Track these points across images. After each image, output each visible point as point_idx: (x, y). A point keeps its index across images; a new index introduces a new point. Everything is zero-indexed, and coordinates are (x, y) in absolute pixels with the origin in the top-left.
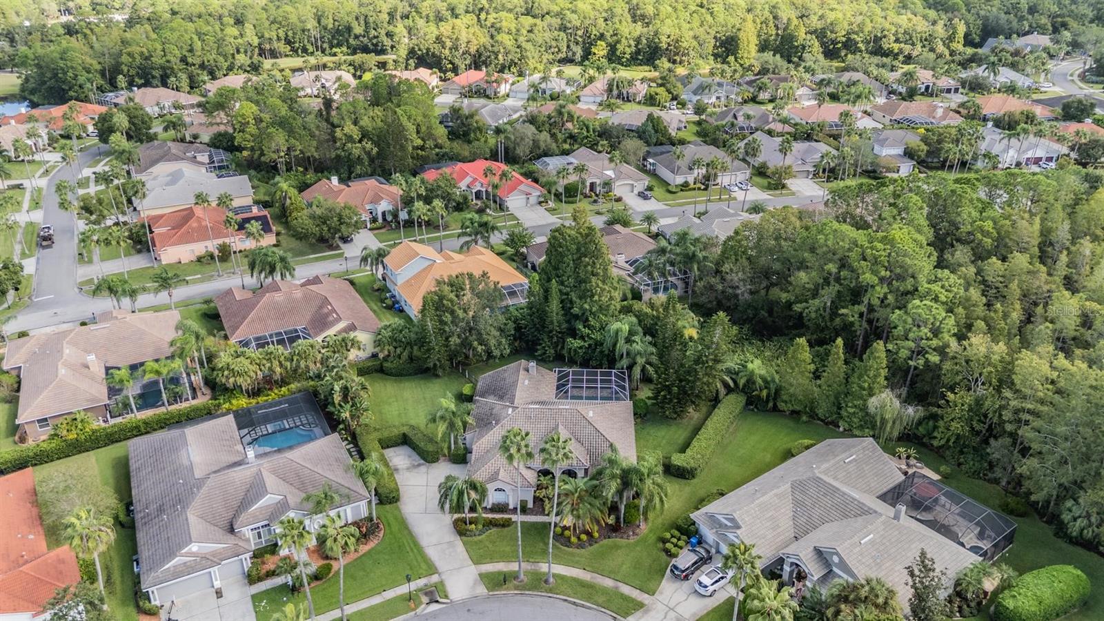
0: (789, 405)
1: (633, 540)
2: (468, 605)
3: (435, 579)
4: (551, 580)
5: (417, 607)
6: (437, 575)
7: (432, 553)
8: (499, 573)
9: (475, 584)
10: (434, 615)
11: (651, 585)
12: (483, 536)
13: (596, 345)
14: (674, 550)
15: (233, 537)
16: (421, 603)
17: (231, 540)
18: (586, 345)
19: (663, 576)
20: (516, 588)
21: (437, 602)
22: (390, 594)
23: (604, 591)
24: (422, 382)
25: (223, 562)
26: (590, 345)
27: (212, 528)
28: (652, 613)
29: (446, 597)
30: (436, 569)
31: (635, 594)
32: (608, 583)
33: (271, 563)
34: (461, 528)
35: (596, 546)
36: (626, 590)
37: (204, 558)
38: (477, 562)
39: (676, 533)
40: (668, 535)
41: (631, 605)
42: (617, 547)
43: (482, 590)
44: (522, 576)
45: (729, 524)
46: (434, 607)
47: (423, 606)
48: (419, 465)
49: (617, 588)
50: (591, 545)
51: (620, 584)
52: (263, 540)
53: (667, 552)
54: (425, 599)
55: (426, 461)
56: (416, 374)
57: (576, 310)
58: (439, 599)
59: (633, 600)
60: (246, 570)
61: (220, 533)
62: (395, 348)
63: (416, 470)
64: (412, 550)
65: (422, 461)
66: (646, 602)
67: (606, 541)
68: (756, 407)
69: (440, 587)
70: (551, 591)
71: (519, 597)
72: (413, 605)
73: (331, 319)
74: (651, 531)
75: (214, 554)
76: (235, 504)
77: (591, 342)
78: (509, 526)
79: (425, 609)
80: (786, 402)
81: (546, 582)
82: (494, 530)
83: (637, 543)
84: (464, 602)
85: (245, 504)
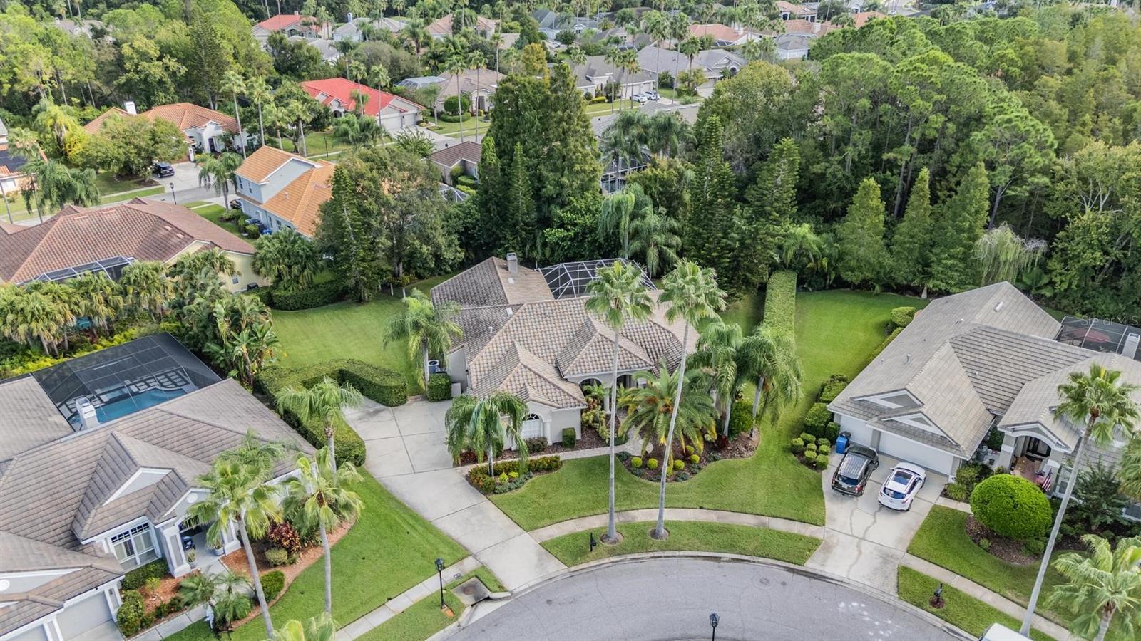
0: (858, 273)
1: (749, 458)
2: (542, 595)
3: (469, 564)
4: (663, 531)
5: (456, 614)
6: (470, 559)
7: (450, 527)
8: (575, 536)
9: (539, 560)
10: (492, 622)
11: (813, 510)
12: (523, 489)
13: (584, 233)
14: (820, 458)
15: (78, 555)
16: (463, 607)
17: (77, 560)
18: (572, 233)
19: (822, 496)
20: (612, 553)
21: (488, 599)
22: (402, 602)
23: (750, 533)
24: (339, 312)
25: (67, 604)
26: (576, 234)
27: (33, 544)
28: (838, 550)
29: (502, 588)
30: (466, 549)
31: (796, 528)
32: (747, 520)
33: (160, 592)
34: (484, 485)
35: (701, 473)
36: (779, 525)
37: (25, 600)
38: (529, 529)
39: (810, 437)
40: (800, 442)
41: (800, 544)
42: (735, 470)
43: (555, 567)
44: (615, 534)
45: (894, 406)
46: (485, 609)
47: (468, 610)
48: (377, 412)
49: (764, 525)
50: (693, 473)
51: (766, 519)
52: (137, 555)
53: (810, 464)
54: (467, 600)
55: (387, 405)
56: (326, 303)
57: (550, 189)
58: (489, 594)
59: (800, 538)
60: (114, 612)
61: (50, 552)
62: (290, 267)
63: (375, 419)
64: (413, 527)
65: (380, 406)
66: (820, 536)
67: (712, 465)
68: (809, 285)
69: (484, 577)
70: (667, 547)
71: (619, 567)
72: (449, 613)
73: (175, 240)
74: (769, 442)
75: (46, 589)
76: (73, 497)
77: (577, 229)
78: (557, 467)
79: (471, 615)
80: (853, 270)
81: (654, 534)
82: (537, 478)
83: (758, 462)
84: (535, 591)
85: (92, 494)
